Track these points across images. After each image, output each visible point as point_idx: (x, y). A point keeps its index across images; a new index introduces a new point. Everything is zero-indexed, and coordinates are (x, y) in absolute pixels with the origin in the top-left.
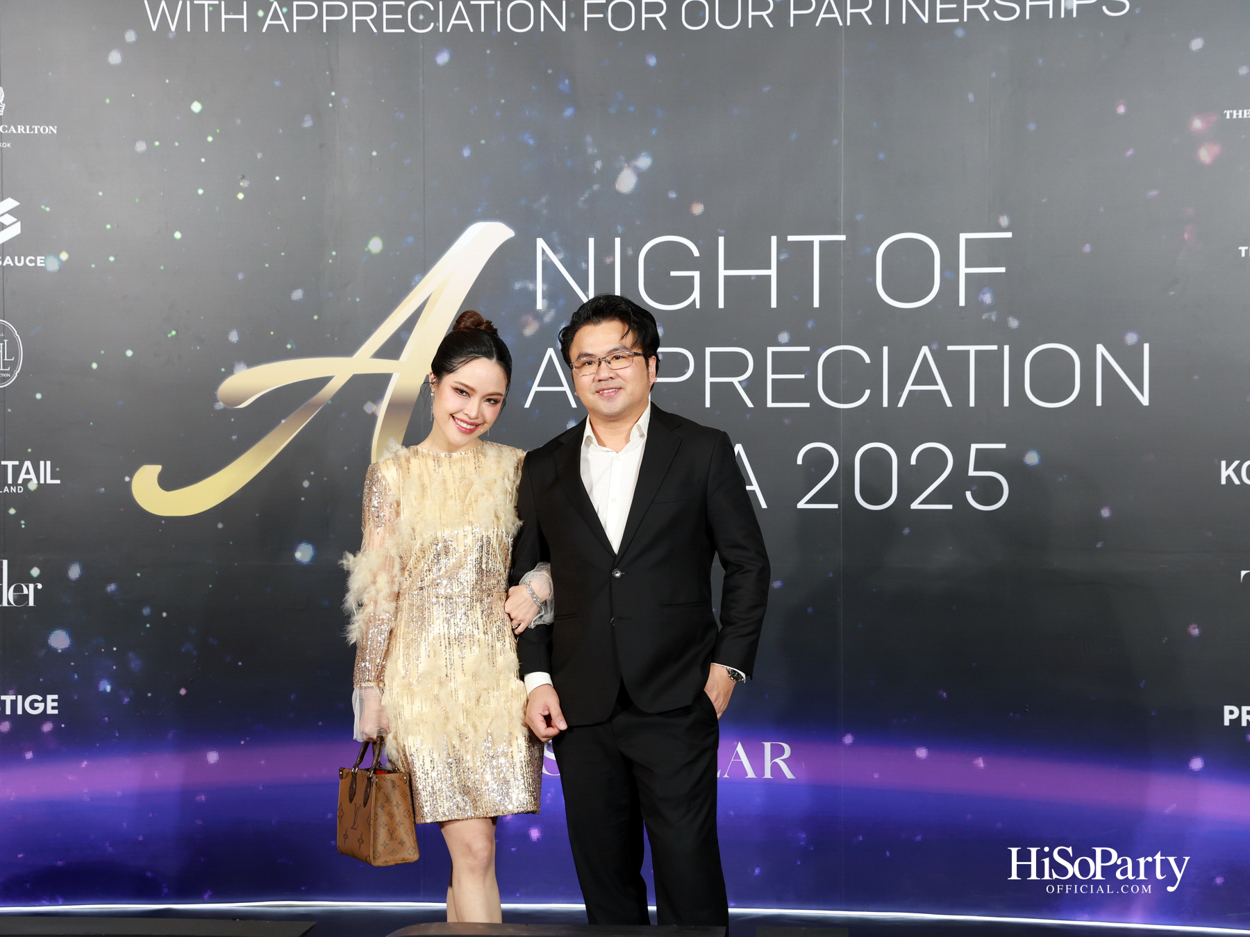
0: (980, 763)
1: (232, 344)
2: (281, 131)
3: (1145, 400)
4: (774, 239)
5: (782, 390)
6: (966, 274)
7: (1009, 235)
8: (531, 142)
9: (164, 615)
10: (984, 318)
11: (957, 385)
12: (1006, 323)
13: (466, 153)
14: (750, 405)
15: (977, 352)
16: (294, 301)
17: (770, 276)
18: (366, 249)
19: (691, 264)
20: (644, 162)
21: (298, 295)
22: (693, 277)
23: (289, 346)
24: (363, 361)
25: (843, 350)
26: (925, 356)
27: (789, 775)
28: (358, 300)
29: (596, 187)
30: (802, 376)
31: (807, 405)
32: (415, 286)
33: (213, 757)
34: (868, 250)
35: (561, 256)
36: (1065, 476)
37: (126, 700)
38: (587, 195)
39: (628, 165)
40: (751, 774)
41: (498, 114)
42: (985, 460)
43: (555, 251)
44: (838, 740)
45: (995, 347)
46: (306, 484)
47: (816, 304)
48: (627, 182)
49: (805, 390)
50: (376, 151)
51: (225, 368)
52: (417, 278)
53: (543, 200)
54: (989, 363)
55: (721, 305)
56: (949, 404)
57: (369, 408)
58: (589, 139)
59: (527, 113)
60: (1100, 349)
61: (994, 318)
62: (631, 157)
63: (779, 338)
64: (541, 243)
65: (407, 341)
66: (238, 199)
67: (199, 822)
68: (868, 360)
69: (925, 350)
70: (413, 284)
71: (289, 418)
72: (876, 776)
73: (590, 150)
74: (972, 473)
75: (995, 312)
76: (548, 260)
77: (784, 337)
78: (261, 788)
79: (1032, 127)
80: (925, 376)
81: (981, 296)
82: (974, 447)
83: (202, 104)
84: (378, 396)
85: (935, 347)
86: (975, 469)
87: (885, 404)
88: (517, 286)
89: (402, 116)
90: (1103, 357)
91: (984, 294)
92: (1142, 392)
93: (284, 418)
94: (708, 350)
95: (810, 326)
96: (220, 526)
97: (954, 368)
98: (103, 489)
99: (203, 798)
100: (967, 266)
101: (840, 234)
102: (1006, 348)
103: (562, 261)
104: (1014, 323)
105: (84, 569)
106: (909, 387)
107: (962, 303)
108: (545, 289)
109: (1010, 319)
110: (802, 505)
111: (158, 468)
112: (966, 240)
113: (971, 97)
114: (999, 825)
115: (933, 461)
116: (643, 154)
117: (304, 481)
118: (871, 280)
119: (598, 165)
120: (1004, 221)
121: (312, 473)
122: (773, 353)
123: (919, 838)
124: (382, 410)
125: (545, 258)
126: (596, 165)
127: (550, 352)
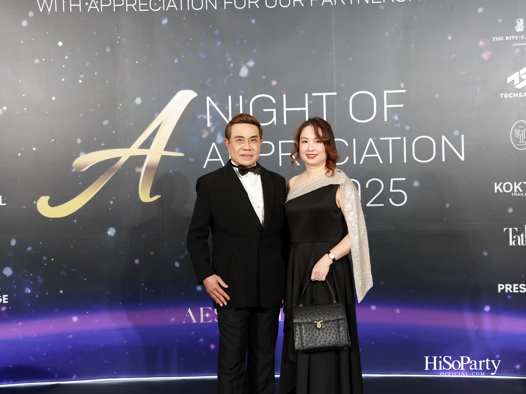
0: (398, 311)
1: (78, 144)
2: (97, 53)
3: (462, 158)
4: (306, 95)
6: (387, 108)
7: (404, 91)
8: (203, 56)
9: (53, 259)
10: (395, 126)
11: (384, 154)
12: (404, 128)
13: (176, 61)
15: (392, 140)
16: (104, 125)
17: (305, 110)
18: (135, 103)
19: (272, 106)
20: (251, 64)
21: (106, 122)
22: (273, 112)
23: (103, 144)
24: (134, 150)
26: (371, 142)
29: (231, 75)
32: (156, 118)
33: (75, 319)
34: (346, 98)
35: (217, 104)
36: (430, 191)
37: (37, 296)
38: (227, 78)
39: (245, 65)
41: (189, 44)
42: (397, 185)
43: (214, 102)
45: (400, 138)
46: (111, 202)
48: (244, 72)
50: (138, 61)
51: (75, 154)
52: (156, 114)
53: (209, 81)
54: (397, 145)
55: (285, 123)
56: (381, 162)
57: (137, 170)
58: (228, 54)
59: (201, 44)
60: (444, 138)
61: (399, 126)
62: (246, 61)
64: (208, 98)
65: (153, 141)
66: (79, 83)
67: (70, 347)
68: (347, 145)
69: (371, 140)
70: (155, 117)
71: (104, 174)
73: (228, 59)
74: (391, 190)
75: (399, 123)
76: (212, 106)
78: (96, 331)
79: (413, 46)
80: (371, 151)
82: (392, 180)
83: (63, 43)
84: (141, 165)
85: (375, 138)
86: (393, 189)
87: (355, 163)
88: (199, 117)
89: (148, 46)
90: (445, 141)
91: (395, 116)
92: (461, 155)
93: (101, 175)
94: (280, 142)
96: (75, 221)
97: (383, 147)
98: (25, 207)
99: (71, 336)
100: (387, 104)
101: (334, 92)
102: (405, 138)
103: (217, 106)
104: (407, 128)
105: (17, 241)
106: (365, 155)
107: (386, 120)
108: (211, 118)
109: (406, 126)
111: (48, 198)
112: (387, 93)
113: (387, 34)
114: (406, 336)
115: (375, 186)
116: (251, 60)
118: (347, 111)
119: (232, 65)
120: (402, 85)
121: (114, 198)
123: (373, 343)
124: (143, 170)
125: (210, 105)
126: (231, 65)
127: (214, 144)
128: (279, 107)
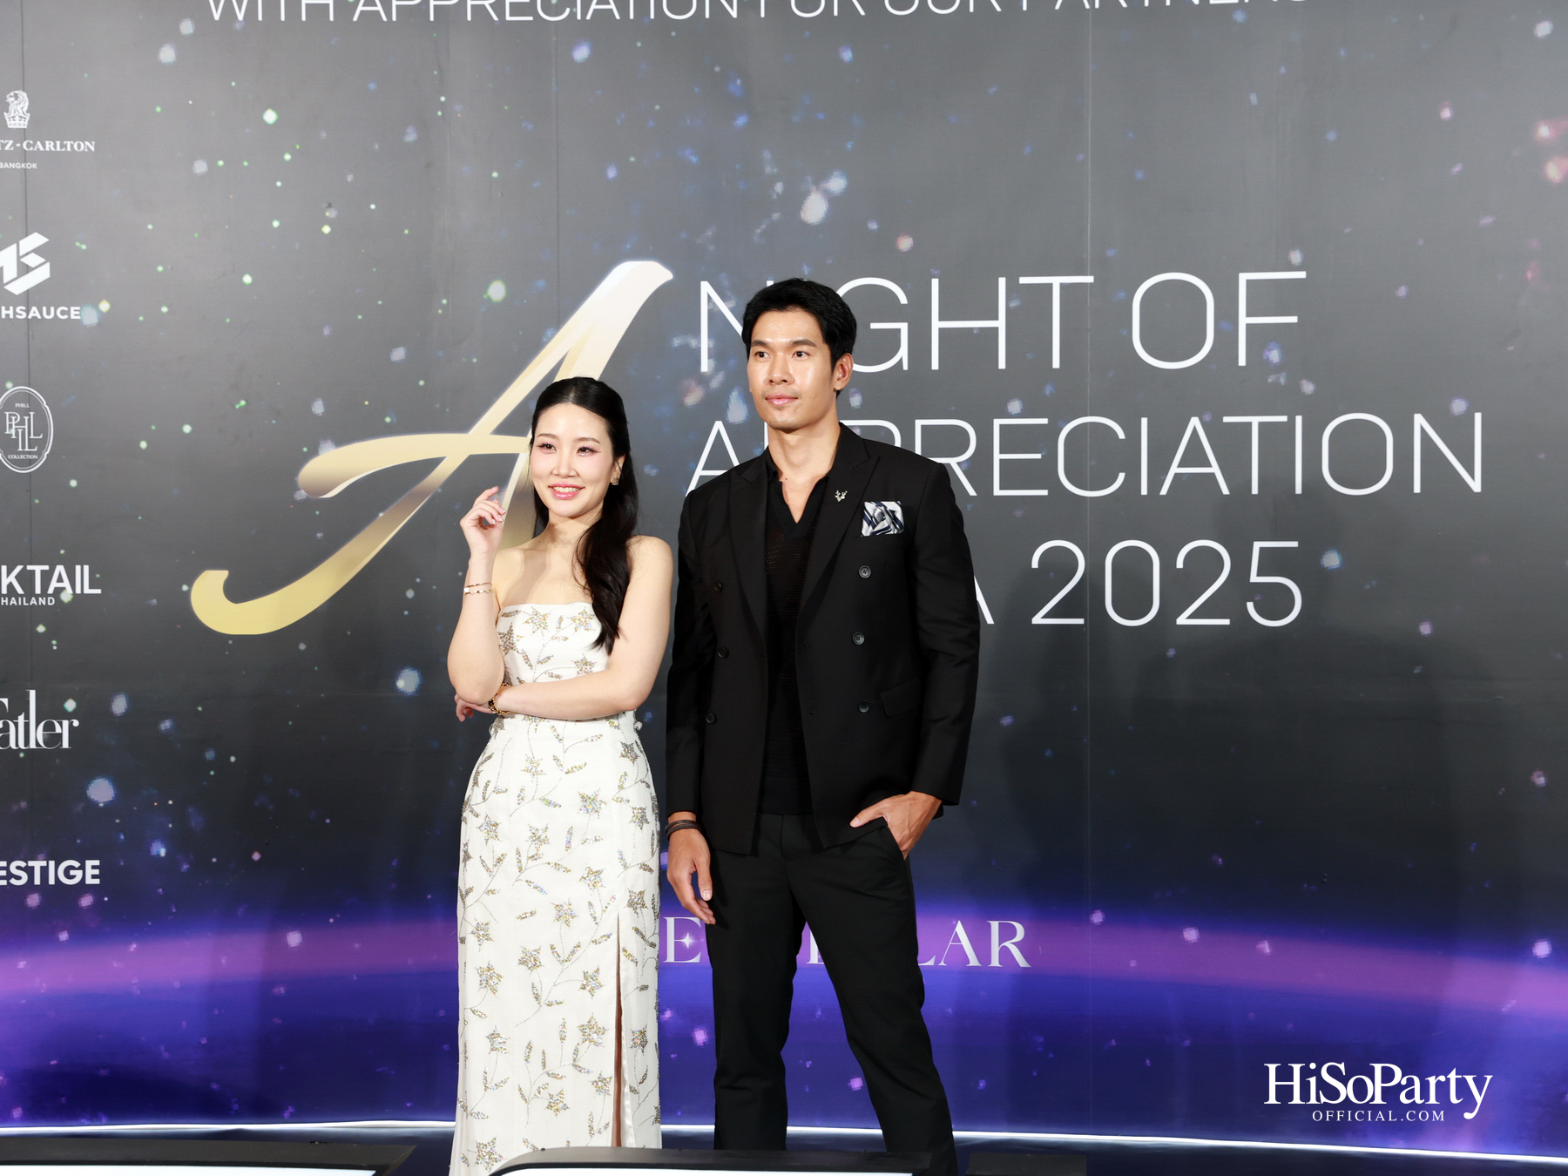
0: (1266, 947)
1: (316, 416)
2: (377, 146)
3: (1476, 486)
4: (1002, 282)
5: (1012, 475)
6: (1248, 326)
7: (1302, 275)
8: (694, 159)
9: (233, 759)
10: (1270, 380)
11: (1236, 467)
12: (1298, 388)
13: (612, 173)
14: (972, 492)
15: (1261, 425)
16: (394, 362)
17: (997, 328)
18: (485, 296)
19: (896, 313)
20: (837, 184)
21: (399, 354)
22: (898, 331)
23: (388, 420)
24: (482, 438)
25: (1091, 423)
26: (1195, 431)
27: (1022, 962)
28: (475, 360)
29: (776, 216)
30: (1038, 456)
31: (1045, 492)
32: (547, 342)
33: (294, 939)
34: (1122, 295)
35: (732, 304)
36: (1374, 583)
37: (185, 867)
38: (764, 227)
39: (817, 188)
40: (973, 961)
41: (651, 123)
42: (1271, 562)
43: (724, 298)
44: (1084, 917)
45: (1284, 419)
46: (410, 594)
47: (1056, 364)
48: (815, 209)
49: (1042, 473)
50: (498, 172)
51: (307, 447)
52: (549, 333)
53: (710, 233)
54: (1276, 439)
55: (935, 365)
56: (1226, 491)
58: (767, 155)
59: (688, 121)
60: (1419, 420)
61: (1282, 381)
62: (821, 177)
63: (1009, 407)
64: (706, 288)
66: (323, 233)
67: (277, 1021)
68: (1121, 435)
69: (1195, 422)
70: (545, 340)
71: (391, 508)
72: (1133, 964)
73: (768, 170)
74: (1254, 578)
75: (1284, 374)
76: (716, 310)
77: (1015, 406)
78: (355, 978)
79: (1331, 136)
80: (1195, 455)
81: (1267, 353)
82: (1257, 545)
83: (278, 113)
85: (1207, 418)
86: (1259, 575)
87: (1144, 491)
88: (677, 342)
89: (530, 127)
90: (1423, 431)
91: (1270, 350)
92: (1473, 476)
93: (382, 510)
94: (919, 423)
95: (1048, 393)
96: (302, 647)
97: (1231, 445)
98: (155, 601)
99: (282, 990)
100: (1248, 315)
101: (1086, 275)
102: (1299, 419)
103: (733, 311)
104: (1308, 388)
105: (131, 701)
106: (1175, 469)
107: (1242, 362)
108: (712, 346)
109: (1304, 382)
110: (1038, 619)
111: (221, 575)
112: (1248, 281)
113: (1253, 98)
114: (1290, 1026)
115: (1205, 564)
116: (835, 173)
117: (407, 589)
118: (1125, 333)
119: (779, 187)
120: (1296, 257)
121: (418, 580)
122: (1002, 426)
123: (1187, 1043)
125: (711, 307)
126: (776, 188)
127: (719, 426)
128: (917, 316)
